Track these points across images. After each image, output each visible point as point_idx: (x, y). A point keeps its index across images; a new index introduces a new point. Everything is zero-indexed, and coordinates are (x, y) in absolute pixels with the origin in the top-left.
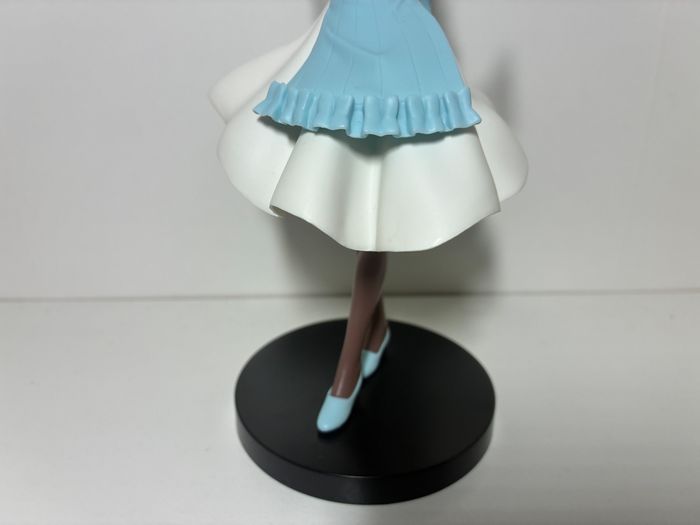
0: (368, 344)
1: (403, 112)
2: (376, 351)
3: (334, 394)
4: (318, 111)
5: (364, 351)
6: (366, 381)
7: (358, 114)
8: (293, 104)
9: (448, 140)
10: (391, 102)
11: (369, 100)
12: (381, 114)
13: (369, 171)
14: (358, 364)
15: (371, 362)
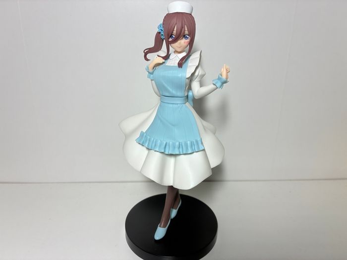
0: (173, 206)
1: (181, 146)
2: (176, 209)
3: (160, 226)
4: (155, 145)
5: (171, 209)
6: (172, 220)
7: (167, 146)
8: (148, 141)
9: (195, 153)
10: (177, 143)
11: (171, 143)
12: (174, 148)
13: (172, 160)
14: (169, 214)
15: (174, 213)
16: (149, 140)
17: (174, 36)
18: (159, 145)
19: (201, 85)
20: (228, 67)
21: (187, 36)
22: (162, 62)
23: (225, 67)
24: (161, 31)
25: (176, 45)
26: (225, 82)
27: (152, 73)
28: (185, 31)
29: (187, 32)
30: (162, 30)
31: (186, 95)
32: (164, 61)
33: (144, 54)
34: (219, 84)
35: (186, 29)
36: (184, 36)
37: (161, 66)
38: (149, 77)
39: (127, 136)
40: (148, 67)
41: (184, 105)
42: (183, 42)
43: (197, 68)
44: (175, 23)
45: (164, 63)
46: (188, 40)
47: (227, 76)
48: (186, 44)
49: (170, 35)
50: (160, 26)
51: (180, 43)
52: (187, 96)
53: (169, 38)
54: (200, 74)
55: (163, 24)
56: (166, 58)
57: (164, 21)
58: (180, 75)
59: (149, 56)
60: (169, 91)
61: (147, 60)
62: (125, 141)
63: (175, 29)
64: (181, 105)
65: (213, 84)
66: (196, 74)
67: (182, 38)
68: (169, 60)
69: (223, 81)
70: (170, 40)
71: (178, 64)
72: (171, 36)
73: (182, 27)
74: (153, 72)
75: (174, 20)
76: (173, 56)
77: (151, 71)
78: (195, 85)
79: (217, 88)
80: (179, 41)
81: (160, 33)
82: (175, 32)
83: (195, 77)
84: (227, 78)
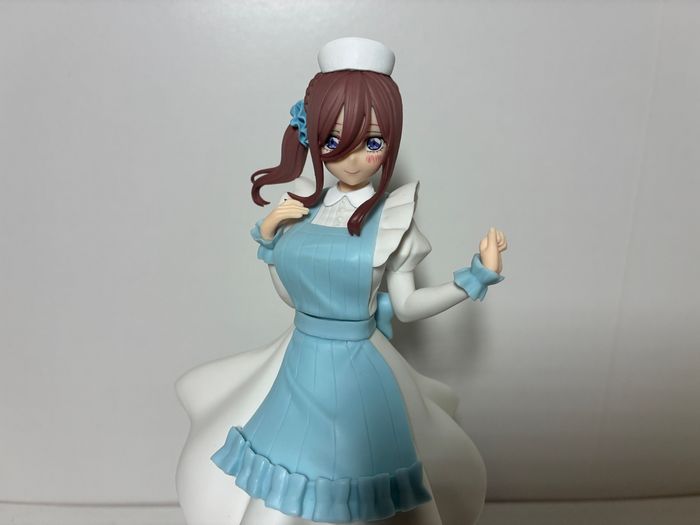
1: (354, 493)
7: (311, 493)
10: (343, 485)
11: (321, 483)
12: (333, 499)
16: (253, 468)
17: (336, 141)
18: (282, 486)
19: (419, 284)
20: (500, 236)
21: (377, 140)
22: (300, 216)
23: (492, 236)
24: (298, 123)
25: (344, 166)
26: (494, 281)
27: (271, 247)
28: (370, 124)
29: (375, 129)
30: (302, 121)
31: (372, 311)
32: (306, 211)
33: (252, 184)
34: (473, 288)
35: (374, 120)
36: (368, 141)
37: (299, 226)
38: (261, 256)
39: (197, 427)
40: (259, 228)
41: (366, 346)
42: (365, 159)
43: (406, 234)
44: (340, 102)
45: (305, 217)
46: (379, 153)
47: (499, 261)
48: (373, 165)
49: (325, 137)
50: (297, 107)
51: (355, 161)
52: (376, 315)
53: (322, 146)
54: (414, 252)
55: (306, 103)
56: (314, 201)
57: (308, 93)
58: (354, 258)
59: (266, 192)
60: (319, 304)
61: (260, 202)
62: (186, 444)
63: (341, 119)
64: (358, 344)
65: (456, 284)
66: (404, 252)
67: (363, 148)
68: (322, 209)
69: (486, 278)
70: (326, 150)
71: (350, 223)
72: (328, 141)
73: (363, 114)
74: (274, 244)
75: (339, 93)
76: (333, 197)
77: (267, 238)
78: (401, 282)
79: (468, 297)
80: (352, 157)
81: (295, 128)
82: (339, 128)
83: (400, 261)
84: (498, 271)
